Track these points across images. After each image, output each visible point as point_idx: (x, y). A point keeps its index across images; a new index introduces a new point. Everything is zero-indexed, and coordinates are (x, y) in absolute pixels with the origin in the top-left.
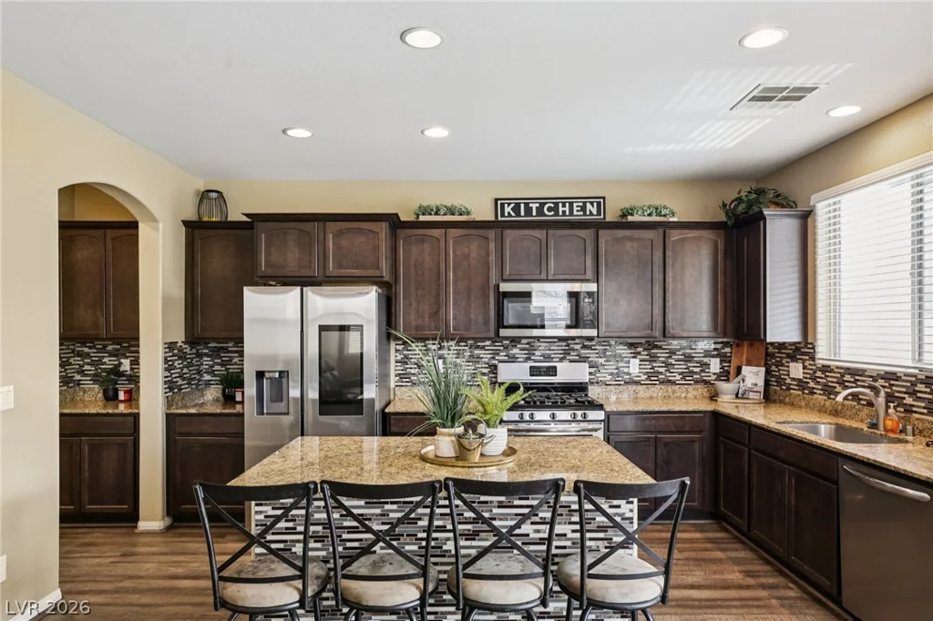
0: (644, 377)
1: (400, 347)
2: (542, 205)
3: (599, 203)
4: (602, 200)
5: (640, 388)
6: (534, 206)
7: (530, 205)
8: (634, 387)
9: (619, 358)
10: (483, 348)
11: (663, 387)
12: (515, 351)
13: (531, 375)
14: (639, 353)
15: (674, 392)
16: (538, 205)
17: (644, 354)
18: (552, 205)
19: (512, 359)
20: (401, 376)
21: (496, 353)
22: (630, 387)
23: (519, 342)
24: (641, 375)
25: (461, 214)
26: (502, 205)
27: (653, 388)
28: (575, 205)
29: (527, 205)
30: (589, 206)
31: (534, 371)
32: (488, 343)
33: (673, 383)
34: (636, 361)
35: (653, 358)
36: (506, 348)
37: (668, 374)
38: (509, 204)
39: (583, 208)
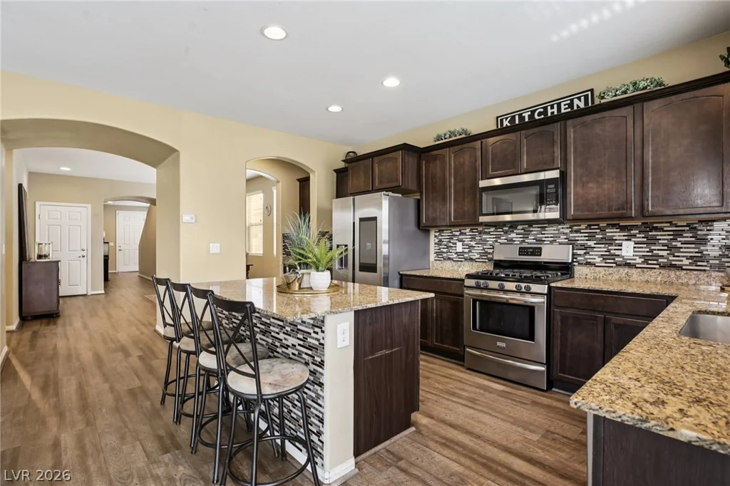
0: (639, 261)
1: (437, 234)
2: (533, 112)
3: (586, 97)
4: (589, 93)
5: (634, 271)
6: (526, 115)
7: (523, 115)
8: (627, 270)
9: (610, 241)
10: (488, 233)
11: (663, 271)
12: (513, 235)
13: (519, 255)
14: (634, 236)
15: (678, 278)
16: (530, 113)
17: (640, 237)
18: (542, 110)
19: (511, 241)
20: (438, 254)
21: (498, 237)
22: (621, 270)
23: (516, 228)
24: (637, 258)
25: (460, 135)
26: (502, 120)
27: (651, 272)
28: (562, 104)
29: (520, 116)
30: (576, 101)
31: (523, 251)
32: (492, 229)
33: (680, 268)
34: (631, 244)
35: (652, 241)
36: (506, 232)
37: (671, 258)
38: (506, 119)
39: (571, 105)
